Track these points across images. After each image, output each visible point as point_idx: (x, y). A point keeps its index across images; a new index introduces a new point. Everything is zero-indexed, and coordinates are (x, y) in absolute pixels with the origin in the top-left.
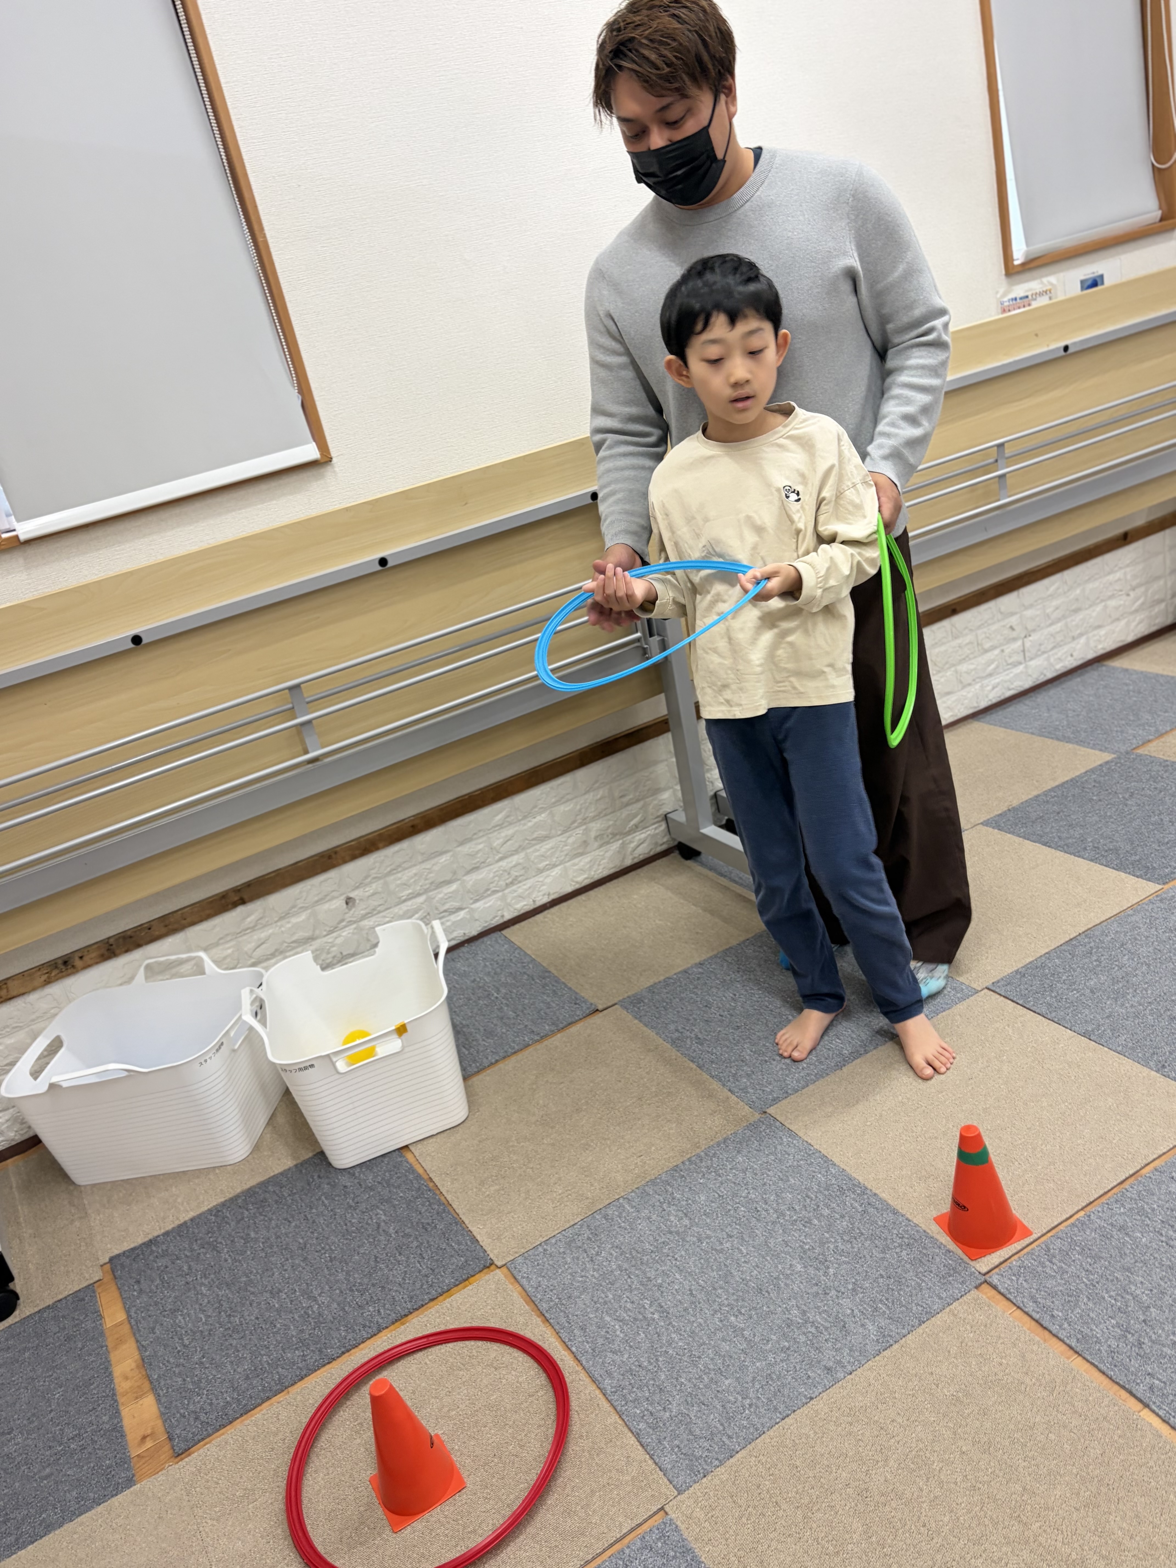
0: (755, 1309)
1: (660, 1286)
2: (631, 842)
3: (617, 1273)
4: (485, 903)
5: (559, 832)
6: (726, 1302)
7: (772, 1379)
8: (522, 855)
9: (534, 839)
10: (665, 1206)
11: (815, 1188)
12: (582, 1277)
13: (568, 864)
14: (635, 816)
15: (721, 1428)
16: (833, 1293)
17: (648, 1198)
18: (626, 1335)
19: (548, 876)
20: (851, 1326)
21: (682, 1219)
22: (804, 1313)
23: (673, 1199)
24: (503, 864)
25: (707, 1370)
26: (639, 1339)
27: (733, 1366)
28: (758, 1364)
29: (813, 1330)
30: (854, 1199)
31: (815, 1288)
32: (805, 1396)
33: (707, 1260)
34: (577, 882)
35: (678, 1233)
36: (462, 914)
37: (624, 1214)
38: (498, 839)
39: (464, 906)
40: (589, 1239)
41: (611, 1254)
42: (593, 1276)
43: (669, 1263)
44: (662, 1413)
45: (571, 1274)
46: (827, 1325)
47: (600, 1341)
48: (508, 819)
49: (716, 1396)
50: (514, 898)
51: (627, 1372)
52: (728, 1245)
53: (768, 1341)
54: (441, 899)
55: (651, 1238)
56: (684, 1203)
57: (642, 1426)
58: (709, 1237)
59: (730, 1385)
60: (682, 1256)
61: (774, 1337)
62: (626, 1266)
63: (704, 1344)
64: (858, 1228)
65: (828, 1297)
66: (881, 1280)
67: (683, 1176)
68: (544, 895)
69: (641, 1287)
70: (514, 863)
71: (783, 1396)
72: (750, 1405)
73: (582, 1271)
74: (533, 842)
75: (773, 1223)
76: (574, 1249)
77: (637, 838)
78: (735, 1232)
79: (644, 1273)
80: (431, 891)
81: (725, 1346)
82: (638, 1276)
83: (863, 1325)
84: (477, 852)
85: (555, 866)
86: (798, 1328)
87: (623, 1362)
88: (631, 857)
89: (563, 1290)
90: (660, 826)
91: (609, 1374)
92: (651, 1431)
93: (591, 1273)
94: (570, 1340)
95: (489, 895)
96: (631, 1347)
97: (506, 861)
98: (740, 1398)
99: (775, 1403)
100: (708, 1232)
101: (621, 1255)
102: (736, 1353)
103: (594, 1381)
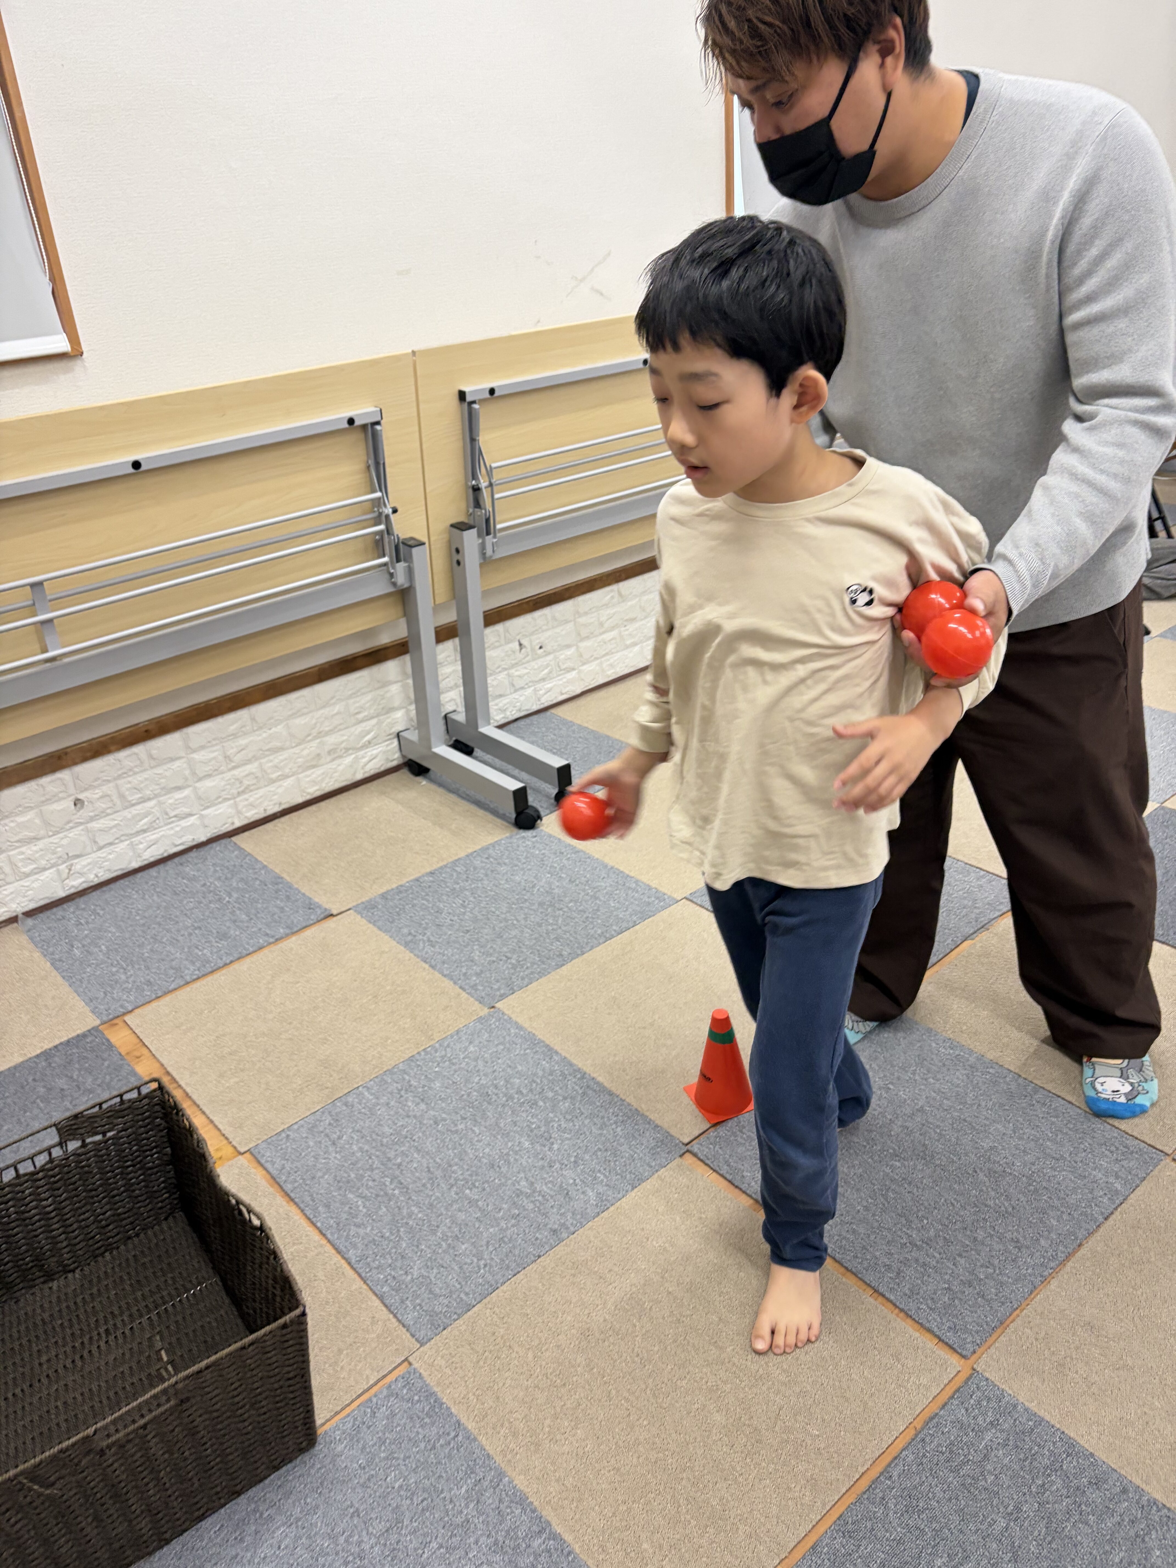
0: (487, 1182)
1: (400, 1165)
2: (363, 757)
3: (359, 1154)
4: (216, 810)
5: (294, 745)
6: (461, 1178)
7: (504, 1242)
8: (256, 764)
9: (268, 750)
10: (403, 1093)
11: (540, 1073)
12: (325, 1159)
13: (300, 776)
14: (368, 733)
15: (458, 1286)
16: (557, 1165)
17: (386, 1086)
18: (368, 1210)
19: (280, 786)
20: (573, 1193)
21: (418, 1104)
22: (532, 1184)
23: (411, 1086)
24: (236, 772)
25: (445, 1238)
26: (380, 1213)
27: (469, 1232)
28: (491, 1230)
29: (540, 1198)
30: (575, 1083)
31: (541, 1163)
32: (534, 1255)
33: (443, 1141)
34: (308, 794)
35: (415, 1117)
36: (192, 820)
37: (364, 1101)
38: (232, 748)
39: (195, 812)
40: (330, 1124)
41: (352, 1138)
42: (335, 1158)
43: (407, 1145)
44: (404, 1277)
45: (314, 1157)
46: (552, 1193)
47: (345, 1216)
48: (243, 729)
49: (454, 1260)
50: (245, 806)
51: (370, 1242)
52: (462, 1126)
53: (500, 1210)
54: (171, 804)
55: (390, 1122)
56: (420, 1090)
57: (385, 1289)
58: (444, 1120)
59: (466, 1249)
60: (419, 1138)
61: (505, 1206)
62: (366, 1147)
63: (441, 1214)
64: (579, 1109)
65: (553, 1169)
66: (599, 1153)
67: (419, 1066)
68: (275, 804)
69: (382, 1167)
70: (247, 772)
71: (514, 1255)
72: (485, 1265)
73: (325, 1153)
74: (267, 753)
75: (503, 1106)
76: (317, 1135)
77: (369, 754)
78: (469, 1114)
79: (384, 1153)
80: (161, 796)
81: (461, 1216)
82: (377, 1156)
83: (583, 1193)
84: (210, 760)
85: (287, 777)
86: (527, 1198)
87: (367, 1234)
88: (362, 771)
89: (307, 1171)
90: (392, 743)
91: (355, 1246)
92: (394, 1293)
93: (334, 1155)
94: (315, 1216)
95: (220, 803)
96: (373, 1220)
97: (240, 770)
98: (475, 1260)
99: (507, 1262)
100: (444, 1115)
101: (362, 1138)
102: (471, 1221)
103: (339, 1252)
